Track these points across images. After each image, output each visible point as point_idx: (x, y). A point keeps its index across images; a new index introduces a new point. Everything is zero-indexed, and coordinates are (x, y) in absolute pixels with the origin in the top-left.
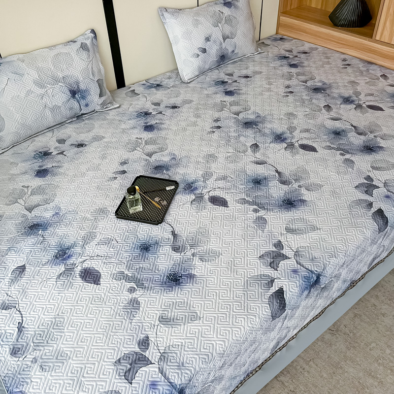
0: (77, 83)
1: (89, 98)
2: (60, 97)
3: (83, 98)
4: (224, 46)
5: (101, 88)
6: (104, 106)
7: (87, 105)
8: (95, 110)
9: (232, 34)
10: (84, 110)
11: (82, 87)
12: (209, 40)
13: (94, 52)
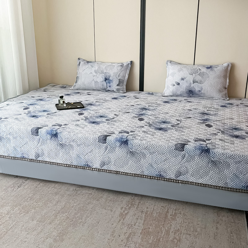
0: (109, 77)
1: (111, 84)
2: (100, 79)
3: (109, 83)
4: (192, 85)
5: (120, 83)
6: (118, 90)
7: (110, 86)
8: (113, 91)
9: (201, 81)
10: (109, 89)
11: (111, 78)
12: (183, 80)
13: (127, 69)
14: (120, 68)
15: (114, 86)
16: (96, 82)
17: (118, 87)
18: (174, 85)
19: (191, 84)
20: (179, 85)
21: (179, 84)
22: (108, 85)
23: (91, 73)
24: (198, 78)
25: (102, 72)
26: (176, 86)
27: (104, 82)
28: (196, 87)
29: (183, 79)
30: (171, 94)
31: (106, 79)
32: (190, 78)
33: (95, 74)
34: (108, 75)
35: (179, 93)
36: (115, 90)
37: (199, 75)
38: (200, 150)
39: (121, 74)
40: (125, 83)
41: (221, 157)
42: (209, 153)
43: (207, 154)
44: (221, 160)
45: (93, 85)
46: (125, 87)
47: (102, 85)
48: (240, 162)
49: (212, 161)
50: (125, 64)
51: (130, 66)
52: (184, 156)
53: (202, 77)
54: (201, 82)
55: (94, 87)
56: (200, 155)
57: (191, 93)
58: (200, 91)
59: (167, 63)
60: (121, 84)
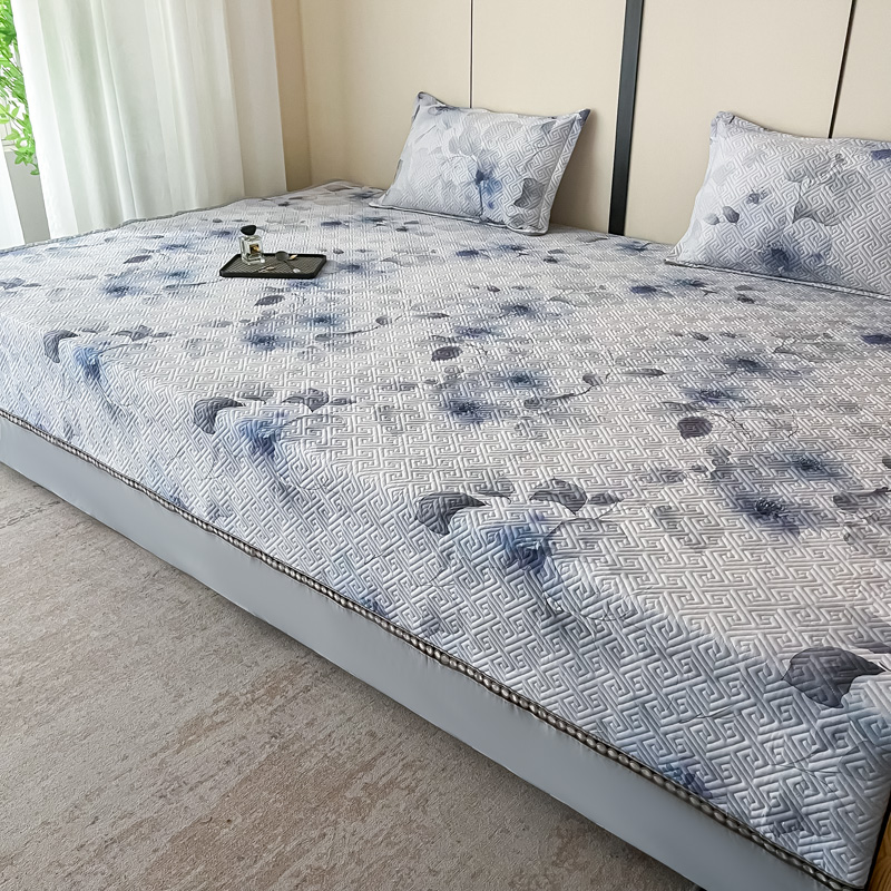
0: (494, 166)
1: (496, 195)
2: (463, 174)
3: (490, 191)
4: (789, 228)
5: (529, 193)
6: (517, 221)
7: (491, 206)
8: (502, 223)
9: (830, 213)
10: (487, 213)
11: (497, 175)
12: (757, 202)
13: (563, 140)
14: (535, 135)
15: (505, 208)
16: (449, 185)
17: (520, 210)
18: (717, 221)
19: (783, 221)
20: (736, 222)
21: (734, 217)
22: (486, 197)
23: (439, 150)
24: (822, 197)
25: (473, 150)
26: (725, 224)
27: (473, 186)
28: (805, 239)
29: (755, 198)
30: (700, 258)
31: (480, 177)
32: (785, 196)
33: (449, 155)
34: (490, 159)
35: (731, 255)
36: (507, 221)
37: (830, 182)
38: (504, 548)
39: (538, 161)
40: (549, 197)
41: (584, 603)
42: (538, 571)
43: (529, 575)
44: (585, 616)
45: (438, 197)
46: (545, 212)
47: (468, 198)
48: (665, 655)
49: (550, 612)
50: (559, 122)
51: (577, 128)
52: (448, 555)
53: (840, 195)
54: (829, 218)
55: (441, 201)
56: (504, 567)
57: (780, 261)
58: (819, 256)
59: (715, 125)
60: (532, 200)
